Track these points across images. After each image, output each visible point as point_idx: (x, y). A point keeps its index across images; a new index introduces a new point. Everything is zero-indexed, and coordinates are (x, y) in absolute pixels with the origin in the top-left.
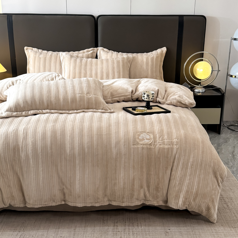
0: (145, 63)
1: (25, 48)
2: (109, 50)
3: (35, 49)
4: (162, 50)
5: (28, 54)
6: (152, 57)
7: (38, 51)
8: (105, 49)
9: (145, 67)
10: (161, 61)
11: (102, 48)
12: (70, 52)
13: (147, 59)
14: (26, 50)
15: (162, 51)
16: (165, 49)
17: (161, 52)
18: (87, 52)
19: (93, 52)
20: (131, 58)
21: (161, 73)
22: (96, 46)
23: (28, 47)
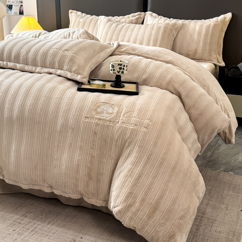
0: (196, 32)
1: (70, 11)
2: (159, 15)
3: (79, 13)
4: (226, 16)
5: (71, 17)
6: (208, 24)
7: (81, 15)
8: (154, 14)
9: (196, 37)
10: (221, 31)
11: (151, 12)
12: (114, 17)
13: (201, 26)
14: (71, 13)
15: (225, 18)
16: (229, 15)
17: (223, 19)
18: (133, 16)
19: (138, 18)
20: (179, 25)
21: (220, 46)
22: (145, 10)
23: (73, 11)
